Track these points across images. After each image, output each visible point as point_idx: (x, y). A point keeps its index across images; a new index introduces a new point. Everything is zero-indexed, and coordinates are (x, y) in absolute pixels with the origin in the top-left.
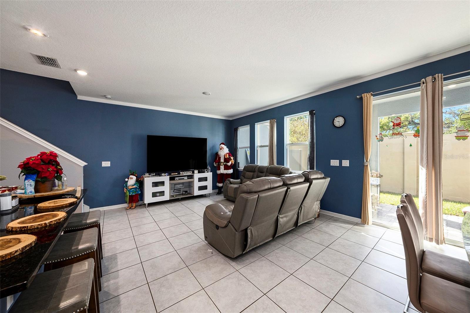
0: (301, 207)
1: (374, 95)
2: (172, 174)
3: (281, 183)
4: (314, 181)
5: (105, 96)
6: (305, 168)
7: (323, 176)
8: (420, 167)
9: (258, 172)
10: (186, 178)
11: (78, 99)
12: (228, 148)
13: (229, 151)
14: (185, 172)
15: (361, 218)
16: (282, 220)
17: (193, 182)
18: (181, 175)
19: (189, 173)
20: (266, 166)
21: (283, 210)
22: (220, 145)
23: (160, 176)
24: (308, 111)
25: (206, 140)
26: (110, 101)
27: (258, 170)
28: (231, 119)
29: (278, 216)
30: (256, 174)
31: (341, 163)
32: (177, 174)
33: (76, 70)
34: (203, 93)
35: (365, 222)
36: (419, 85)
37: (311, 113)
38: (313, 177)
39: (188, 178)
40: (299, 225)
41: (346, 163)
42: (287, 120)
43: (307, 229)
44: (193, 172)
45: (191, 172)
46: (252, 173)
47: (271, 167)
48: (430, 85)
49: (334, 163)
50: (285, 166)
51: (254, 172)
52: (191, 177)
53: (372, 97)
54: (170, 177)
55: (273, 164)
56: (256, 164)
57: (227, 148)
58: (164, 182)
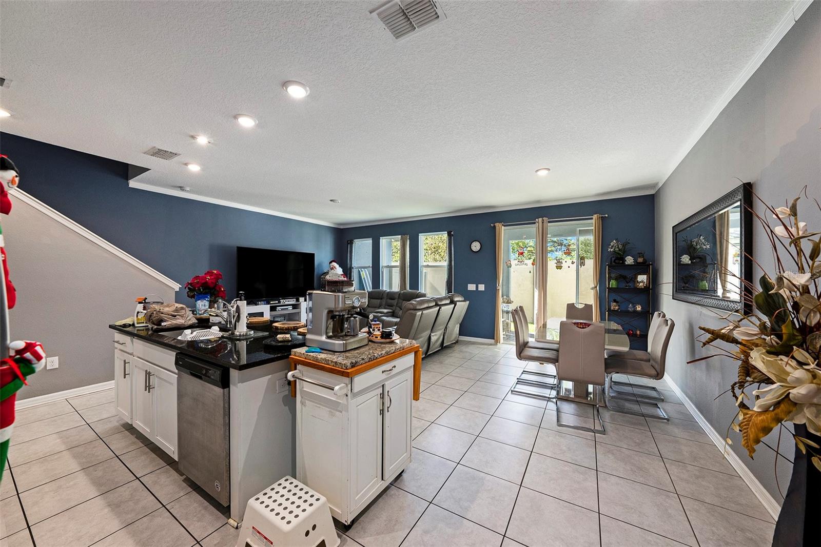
0: (446, 327)
1: (505, 226)
2: (271, 302)
3: (434, 304)
4: (458, 303)
5: (180, 187)
6: (443, 292)
7: (463, 299)
8: (535, 289)
9: (387, 299)
10: (290, 308)
11: (130, 186)
12: (342, 268)
13: (343, 271)
14: (287, 300)
15: (494, 339)
16: (433, 339)
17: (299, 313)
18: (281, 304)
19: (293, 301)
20: (398, 292)
21: (434, 329)
22: (331, 262)
23: (256, 305)
24: (446, 231)
25: (313, 255)
26: (189, 194)
27: (387, 296)
28: (342, 227)
29: (430, 334)
30: (385, 301)
31: (477, 287)
32: (277, 302)
33: (186, 164)
34: (331, 201)
35: (497, 342)
36: (534, 223)
37: (449, 234)
38: (456, 299)
39: (293, 309)
40: (444, 345)
41: (482, 287)
42: (422, 237)
43: (449, 351)
44: (298, 300)
45: (295, 300)
46: (379, 301)
47: (404, 292)
48: (541, 224)
49: (472, 287)
50: (420, 291)
51: (381, 299)
52: (295, 306)
53: (503, 227)
54: (270, 307)
55: (405, 289)
56: (381, 288)
57: (340, 268)
58: (263, 313)
